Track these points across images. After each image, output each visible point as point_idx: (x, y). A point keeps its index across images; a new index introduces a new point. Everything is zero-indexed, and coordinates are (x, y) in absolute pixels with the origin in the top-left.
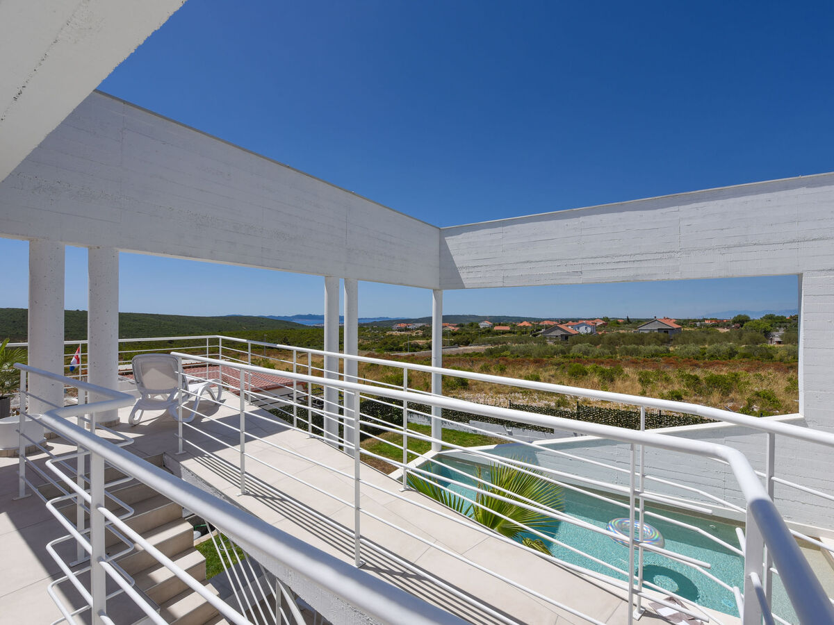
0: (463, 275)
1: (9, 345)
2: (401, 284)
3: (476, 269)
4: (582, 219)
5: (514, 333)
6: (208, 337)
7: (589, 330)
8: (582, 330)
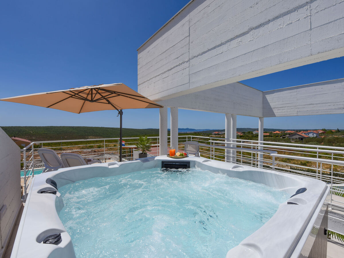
0: (275, 111)
1: (148, 137)
2: (250, 116)
3: (282, 108)
4: (343, 83)
5: (271, 136)
6: (187, 136)
7: (315, 135)
8: (311, 135)
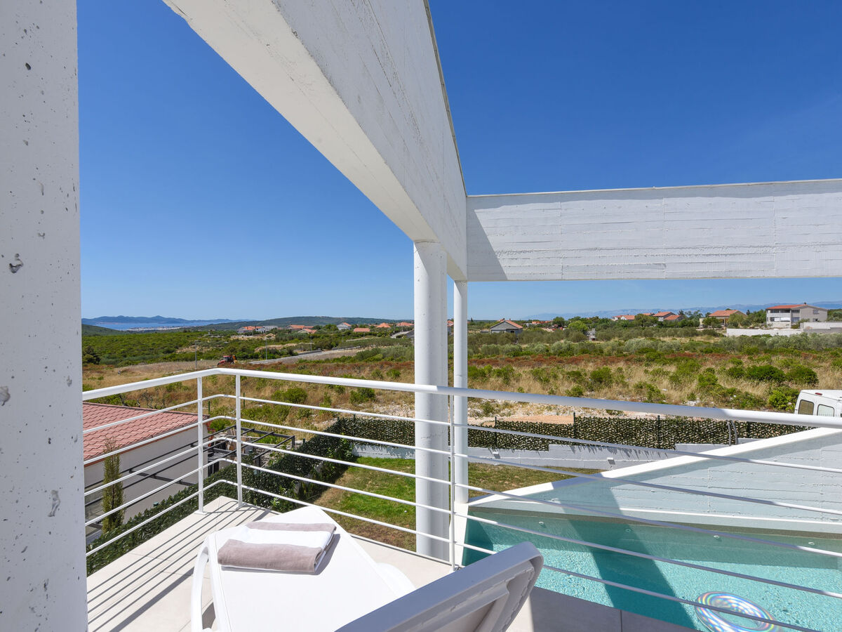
0: (504, 263)
3: (523, 255)
4: (665, 201)
5: (375, 335)
